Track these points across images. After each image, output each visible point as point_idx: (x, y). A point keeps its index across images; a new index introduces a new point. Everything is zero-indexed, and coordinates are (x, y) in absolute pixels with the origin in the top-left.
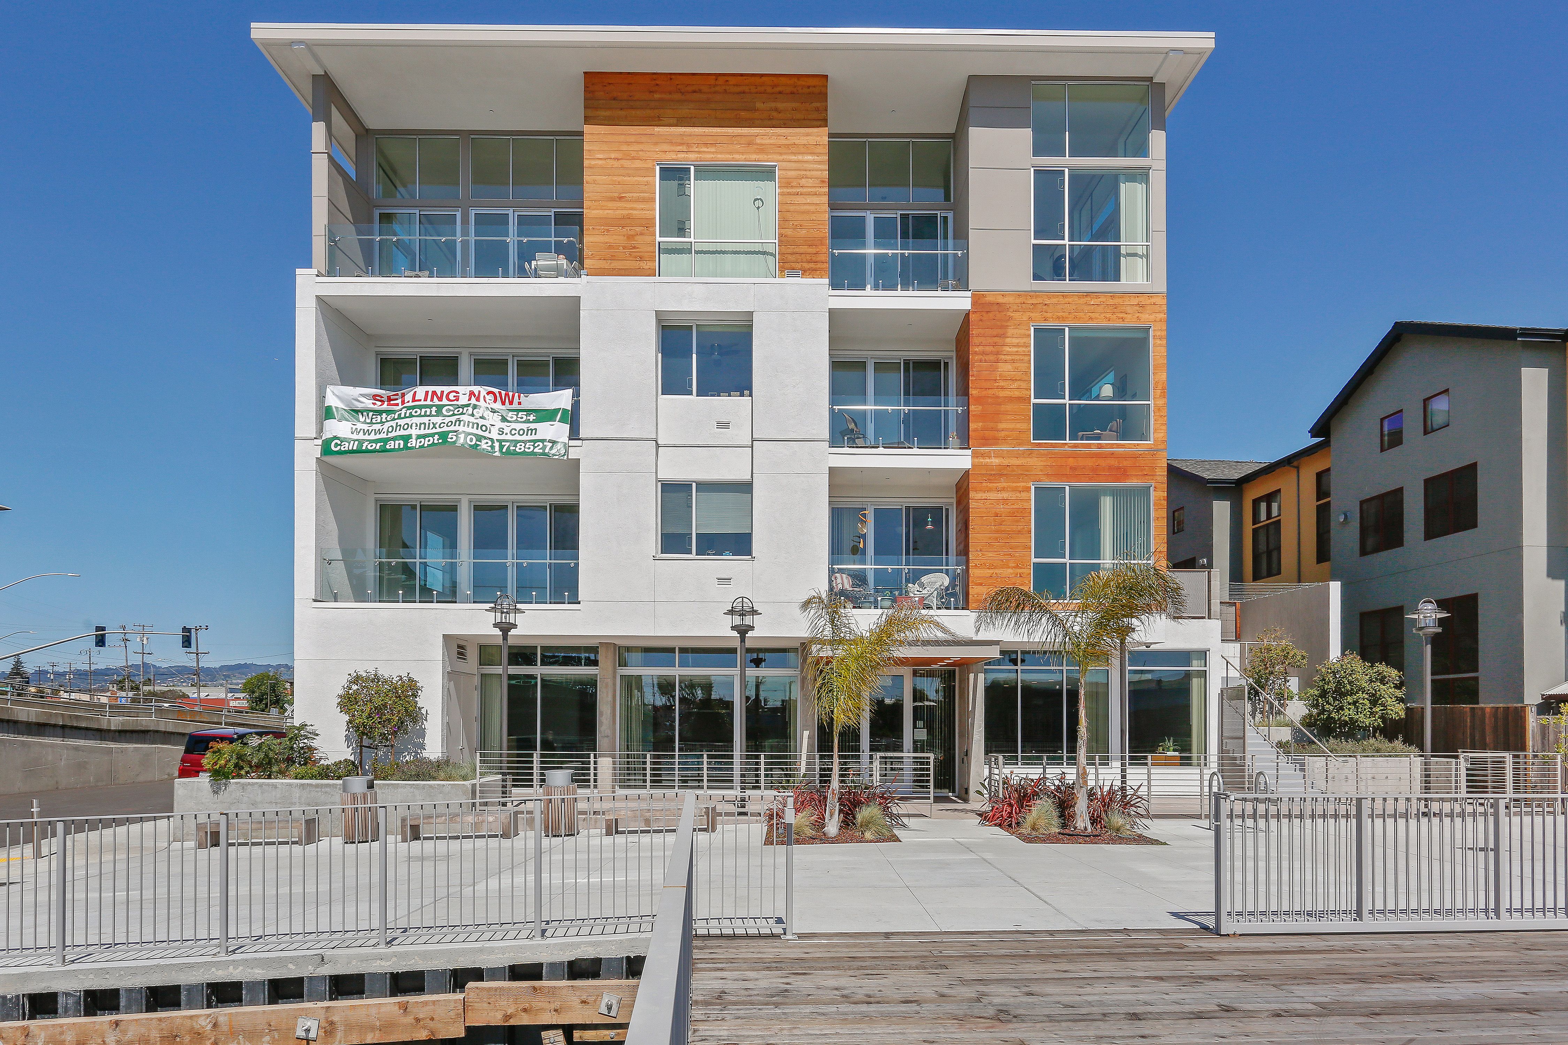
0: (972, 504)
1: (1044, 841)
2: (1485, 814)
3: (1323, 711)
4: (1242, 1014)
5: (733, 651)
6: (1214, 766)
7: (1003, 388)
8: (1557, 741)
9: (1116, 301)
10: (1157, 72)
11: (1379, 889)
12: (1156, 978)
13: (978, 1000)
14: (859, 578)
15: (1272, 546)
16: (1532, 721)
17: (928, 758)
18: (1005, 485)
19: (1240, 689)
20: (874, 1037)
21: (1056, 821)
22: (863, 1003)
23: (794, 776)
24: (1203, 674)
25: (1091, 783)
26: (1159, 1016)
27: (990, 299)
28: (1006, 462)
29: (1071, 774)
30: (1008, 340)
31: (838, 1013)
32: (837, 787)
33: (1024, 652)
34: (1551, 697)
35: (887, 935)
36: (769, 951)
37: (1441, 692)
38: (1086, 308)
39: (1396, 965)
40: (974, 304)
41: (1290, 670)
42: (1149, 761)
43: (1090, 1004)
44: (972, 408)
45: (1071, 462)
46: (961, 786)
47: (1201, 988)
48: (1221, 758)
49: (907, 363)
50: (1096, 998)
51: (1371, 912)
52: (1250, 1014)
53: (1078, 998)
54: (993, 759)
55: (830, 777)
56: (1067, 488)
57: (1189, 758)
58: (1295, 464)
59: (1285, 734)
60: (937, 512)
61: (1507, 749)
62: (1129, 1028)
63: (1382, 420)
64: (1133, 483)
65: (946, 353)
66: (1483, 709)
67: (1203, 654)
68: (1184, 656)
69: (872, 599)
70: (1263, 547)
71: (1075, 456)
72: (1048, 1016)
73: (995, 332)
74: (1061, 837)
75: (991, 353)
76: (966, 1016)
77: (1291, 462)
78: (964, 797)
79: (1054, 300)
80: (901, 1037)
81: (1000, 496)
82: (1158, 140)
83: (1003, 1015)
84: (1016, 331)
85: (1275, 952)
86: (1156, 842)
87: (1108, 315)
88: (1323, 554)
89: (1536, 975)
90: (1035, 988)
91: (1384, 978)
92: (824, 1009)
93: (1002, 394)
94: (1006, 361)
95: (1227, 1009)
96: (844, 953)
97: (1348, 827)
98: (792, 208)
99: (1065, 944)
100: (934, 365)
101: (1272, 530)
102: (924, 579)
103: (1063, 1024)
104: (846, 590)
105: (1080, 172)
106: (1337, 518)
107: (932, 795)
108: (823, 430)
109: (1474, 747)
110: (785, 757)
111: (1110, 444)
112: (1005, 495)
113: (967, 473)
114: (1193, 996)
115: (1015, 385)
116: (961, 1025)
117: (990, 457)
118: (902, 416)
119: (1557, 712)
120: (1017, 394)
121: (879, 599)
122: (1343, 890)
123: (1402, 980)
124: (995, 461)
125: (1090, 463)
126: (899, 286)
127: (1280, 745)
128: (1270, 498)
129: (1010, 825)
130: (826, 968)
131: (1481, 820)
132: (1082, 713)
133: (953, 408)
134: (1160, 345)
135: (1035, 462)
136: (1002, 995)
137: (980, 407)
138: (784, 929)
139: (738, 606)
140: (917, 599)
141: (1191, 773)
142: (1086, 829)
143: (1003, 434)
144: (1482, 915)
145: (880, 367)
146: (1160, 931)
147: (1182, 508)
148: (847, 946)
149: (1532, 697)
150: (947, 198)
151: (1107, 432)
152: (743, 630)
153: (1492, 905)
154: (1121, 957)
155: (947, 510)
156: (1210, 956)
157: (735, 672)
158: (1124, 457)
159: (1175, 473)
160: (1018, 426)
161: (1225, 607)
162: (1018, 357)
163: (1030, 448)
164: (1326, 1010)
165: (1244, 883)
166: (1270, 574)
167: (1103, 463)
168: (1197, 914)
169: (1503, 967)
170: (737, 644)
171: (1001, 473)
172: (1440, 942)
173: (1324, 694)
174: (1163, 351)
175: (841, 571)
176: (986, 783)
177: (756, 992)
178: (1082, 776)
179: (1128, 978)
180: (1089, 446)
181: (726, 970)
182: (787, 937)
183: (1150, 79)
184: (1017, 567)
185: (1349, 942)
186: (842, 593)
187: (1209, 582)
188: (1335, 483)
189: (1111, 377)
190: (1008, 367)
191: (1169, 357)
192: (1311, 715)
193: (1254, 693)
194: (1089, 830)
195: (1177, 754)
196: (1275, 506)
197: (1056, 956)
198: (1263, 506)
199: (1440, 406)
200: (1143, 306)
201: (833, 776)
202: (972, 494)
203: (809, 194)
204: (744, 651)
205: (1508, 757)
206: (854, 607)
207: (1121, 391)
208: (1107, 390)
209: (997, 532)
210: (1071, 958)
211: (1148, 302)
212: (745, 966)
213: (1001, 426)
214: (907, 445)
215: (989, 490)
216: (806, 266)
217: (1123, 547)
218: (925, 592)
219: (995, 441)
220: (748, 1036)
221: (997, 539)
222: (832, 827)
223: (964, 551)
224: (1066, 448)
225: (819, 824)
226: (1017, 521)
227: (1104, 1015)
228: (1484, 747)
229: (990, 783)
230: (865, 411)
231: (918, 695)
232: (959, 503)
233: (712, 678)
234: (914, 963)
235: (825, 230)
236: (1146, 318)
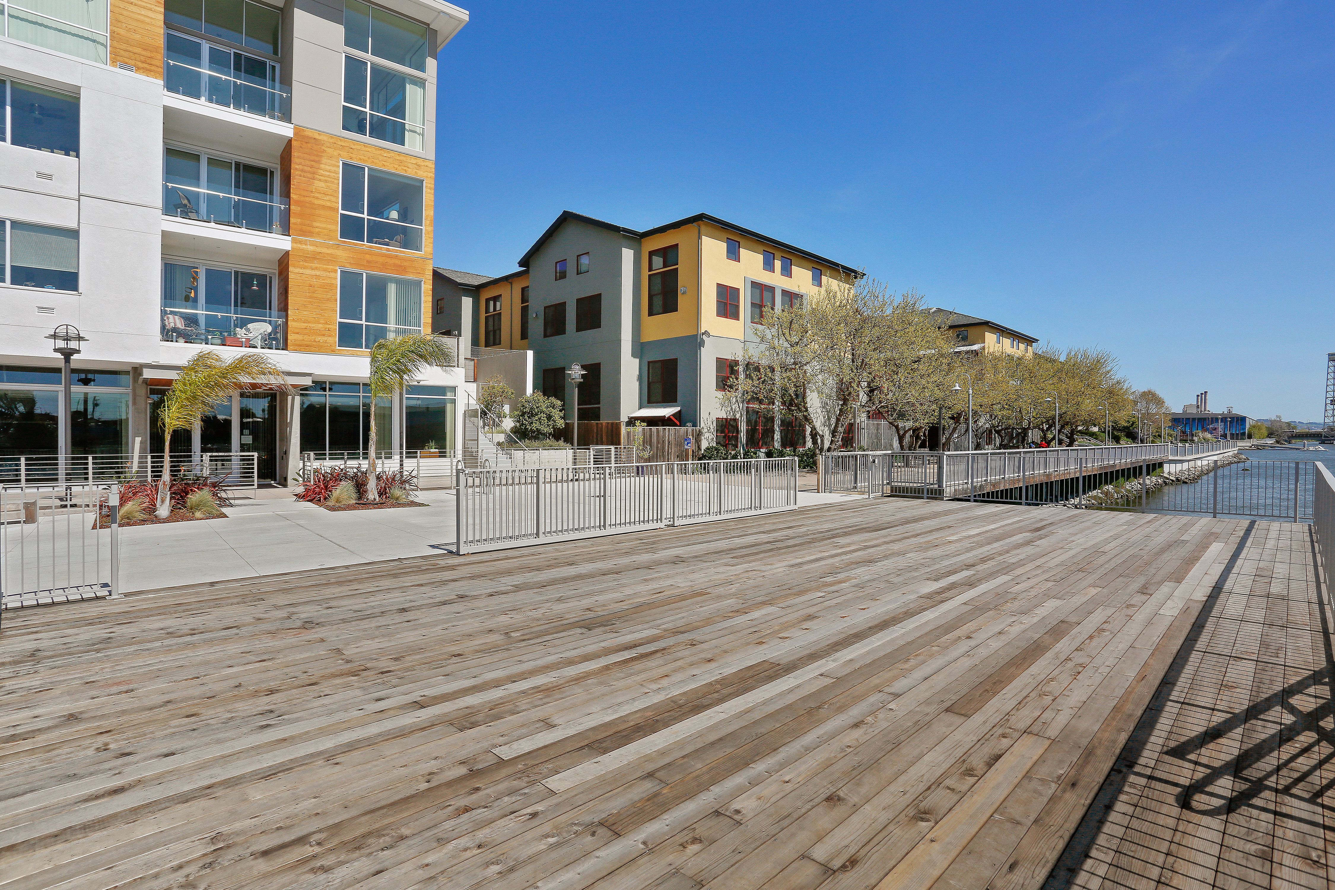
0: (291, 276)
1: (344, 509)
2: (600, 479)
3: (523, 424)
4: (470, 598)
5: (58, 370)
6: (460, 456)
7: (317, 198)
8: (634, 440)
9: (402, 158)
10: (433, 21)
11: (548, 521)
12: (418, 585)
13: (289, 618)
14: (191, 320)
15: (496, 327)
16: (624, 430)
17: (253, 456)
18: (318, 266)
19: (476, 411)
20: (197, 658)
21: (355, 496)
22: (187, 635)
23: (125, 472)
24: (454, 401)
25: (379, 470)
26: (419, 608)
27: (308, 133)
28: (319, 250)
29: (365, 465)
30: (322, 166)
31: (162, 646)
32: (169, 480)
33: (331, 383)
34: (632, 418)
35: (212, 584)
36: (93, 610)
37: (583, 415)
38: (381, 158)
39: (556, 559)
40: (295, 134)
41: (505, 400)
42: (419, 455)
43: (373, 607)
44: (292, 207)
45: (368, 257)
46: (280, 475)
47: (445, 587)
48: (464, 452)
49: (238, 165)
50: (377, 603)
51: (544, 533)
52: (475, 597)
53: (365, 605)
54: (306, 455)
55: (161, 471)
56: (364, 275)
57: (445, 452)
58: (510, 281)
59: (501, 438)
60: (262, 279)
61: (612, 444)
62: (399, 618)
63: (556, 263)
64: (411, 277)
65: (272, 163)
66: (602, 424)
67: (454, 389)
68: (442, 390)
69: (203, 337)
70: (491, 328)
71: (370, 254)
72: (342, 620)
73: (313, 158)
74: (357, 505)
75: (309, 172)
76: (278, 630)
77: (507, 279)
78: (284, 483)
79: (358, 147)
80: (222, 653)
81: (313, 273)
82: (431, 64)
83: (308, 625)
84: (328, 161)
85: (491, 561)
86: (423, 505)
87: (396, 166)
88: (524, 335)
89: (620, 555)
90: (332, 604)
91: (549, 567)
92: (149, 646)
93: (316, 202)
94: (320, 180)
95: (462, 597)
96: (171, 601)
97: (532, 489)
98: (125, 13)
99: (357, 572)
100: (262, 171)
101: (496, 317)
102: (249, 326)
103: (353, 623)
104: (178, 328)
105: (379, 67)
106: (532, 315)
107: (256, 483)
108: (158, 201)
109: (597, 444)
110: (117, 458)
111: (395, 250)
112: (318, 273)
113: (287, 253)
114: (441, 592)
115: (328, 198)
116: (274, 636)
117: (306, 245)
118: (233, 203)
119: (634, 425)
120: (328, 204)
121: (210, 337)
122: (529, 523)
123: (558, 567)
124: (311, 248)
125: (381, 260)
126: (232, 105)
127: (499, 444)
128: (496, 299)
129: (320, 500)
130: (152, 616)
131: (598, 482)
132: (373, 423)
133: (277, 205)
134: (430, 193)
135: (341, 253)
136: (307, 612)
137: (299, 208)
138: (110, 592)
139: (62, 331)
140: (244, 340)
141: (445, 462)
142: (375, 499)
143: (317, 230)
144: (598, 529)
145: (212, 162)
146: (422, 557)
147: (442, 299)
148: (174, 597)
149: (624, 418)
150: (275, 52)
151: (394, 242)
152: (67, 354)
153: (602, 524)
154: (395, 576)
155: (271, 278)
156: (452, 568)
157: (61, 388)
158: (405, 260)
159: (437, 276)
160: (329, 226)
161: (467, 361)
162: (330, 179)
163: (337, 243)
164: (518, 588)
165: (474, 525)
166: (495, 344)
167: (391, 261)
168: (446, 544)
169: (606, 553)
170: (61, 364)
171: (314, 257)
172: (577, 545)
173: (523, 414)
174: (432, 197)
175: (172, 313)
176: (301, 473)
177: (75, 645)
178: (374, 466)
179: (400, 588)
180: (381, 249)
181: (41, 633)
182: (112, 597)
183: (428, 25)
184: (326, 323)
185: (532, 550)
186: (174, 330)
187: (458, 344)
188: (531, 295)
189: (397, 206)
190: (322, 184)
191: (435, 201)
192: (516, 427)
193: (484, 413)
194: (377, 500)
195: (437, 450)
196: (498, 304)
197: (350, 581)
198: (492, 303)
199: (585, 260)
200: (419, 166)
201: (164, 471)
202: (291, 269)
203: (144, 8)
204: (69, 371)
205: (613, 448)
206: (186, 342)
207: (403, 216)
208: (394, 214)
209: (311, 297)
210: (360, 581)
211: (423, 164)
212: (64, 626)
213: (315, 224)
214: (236, 225)
215: (305, 268)
216: (140, 64)
217: (404, 316)
218: (251, 335)
219: (310, 234)
220: (65, 680)
221: (311, 302)
222: (163, 511)
223: (284, 308)
224: (364, 247)
225: (152, 509)
226: (327, 292)
227: (382, 612)
228: (602, 444)
229: (304, 473)
230: (198, 193)
231: (245, 413)
232: (280, 273)
233: (34, 393)
234: (236, 600)
235: (160, 42)
236: (420, 174)
